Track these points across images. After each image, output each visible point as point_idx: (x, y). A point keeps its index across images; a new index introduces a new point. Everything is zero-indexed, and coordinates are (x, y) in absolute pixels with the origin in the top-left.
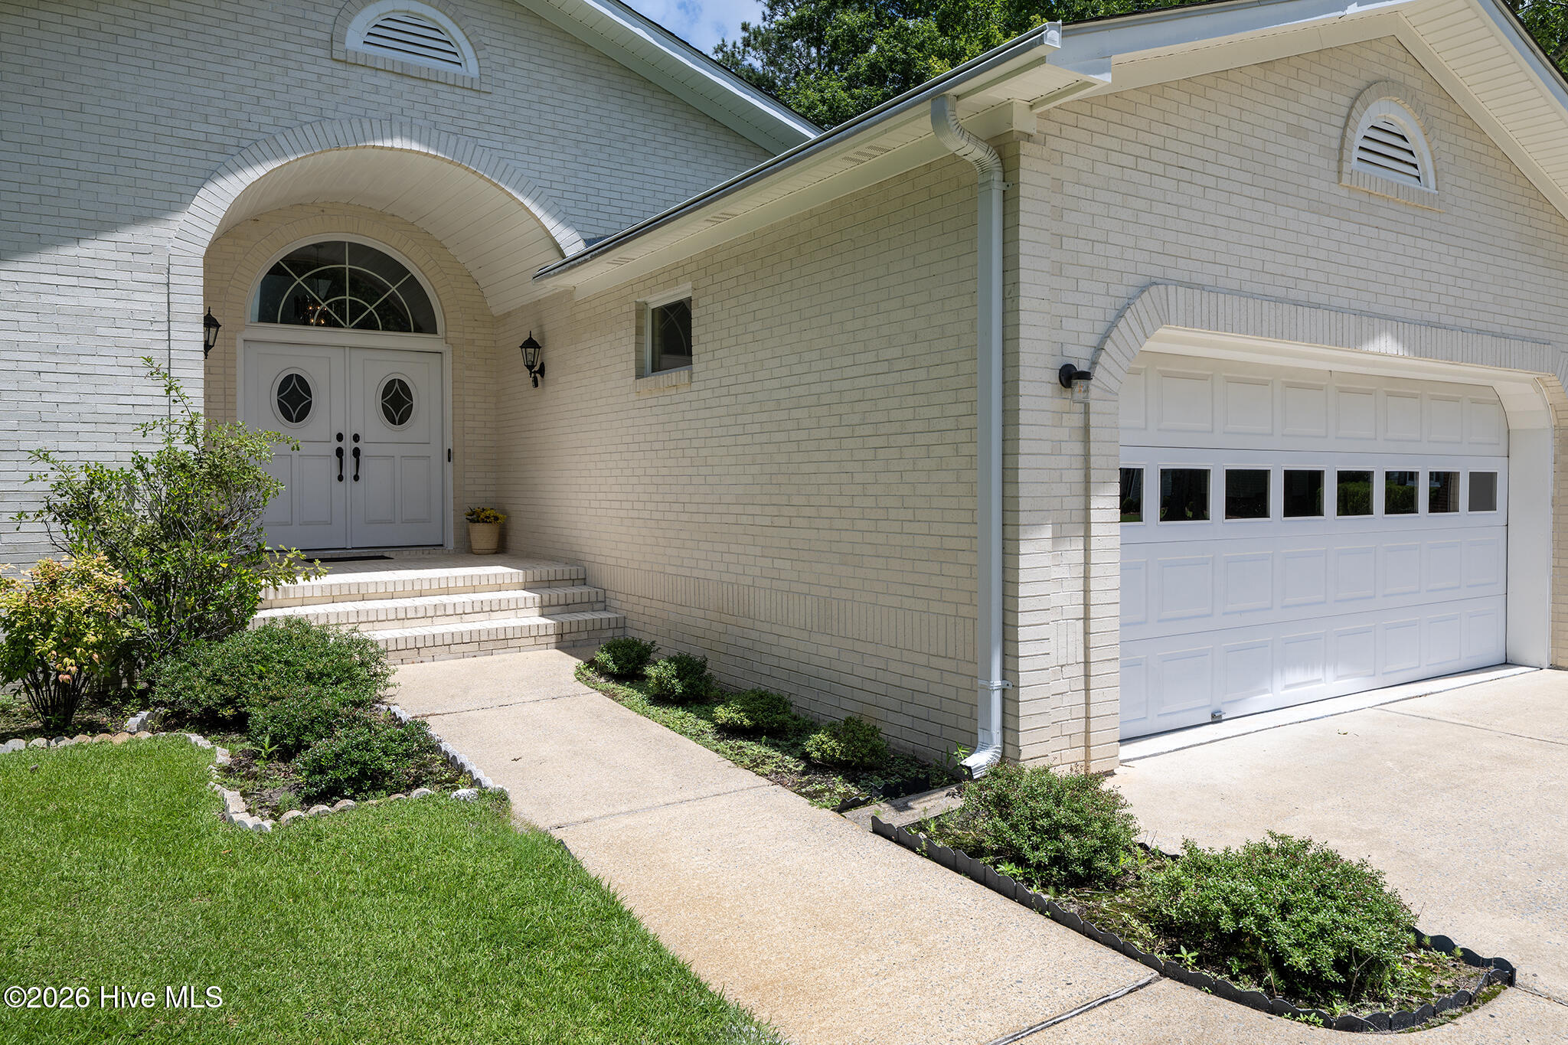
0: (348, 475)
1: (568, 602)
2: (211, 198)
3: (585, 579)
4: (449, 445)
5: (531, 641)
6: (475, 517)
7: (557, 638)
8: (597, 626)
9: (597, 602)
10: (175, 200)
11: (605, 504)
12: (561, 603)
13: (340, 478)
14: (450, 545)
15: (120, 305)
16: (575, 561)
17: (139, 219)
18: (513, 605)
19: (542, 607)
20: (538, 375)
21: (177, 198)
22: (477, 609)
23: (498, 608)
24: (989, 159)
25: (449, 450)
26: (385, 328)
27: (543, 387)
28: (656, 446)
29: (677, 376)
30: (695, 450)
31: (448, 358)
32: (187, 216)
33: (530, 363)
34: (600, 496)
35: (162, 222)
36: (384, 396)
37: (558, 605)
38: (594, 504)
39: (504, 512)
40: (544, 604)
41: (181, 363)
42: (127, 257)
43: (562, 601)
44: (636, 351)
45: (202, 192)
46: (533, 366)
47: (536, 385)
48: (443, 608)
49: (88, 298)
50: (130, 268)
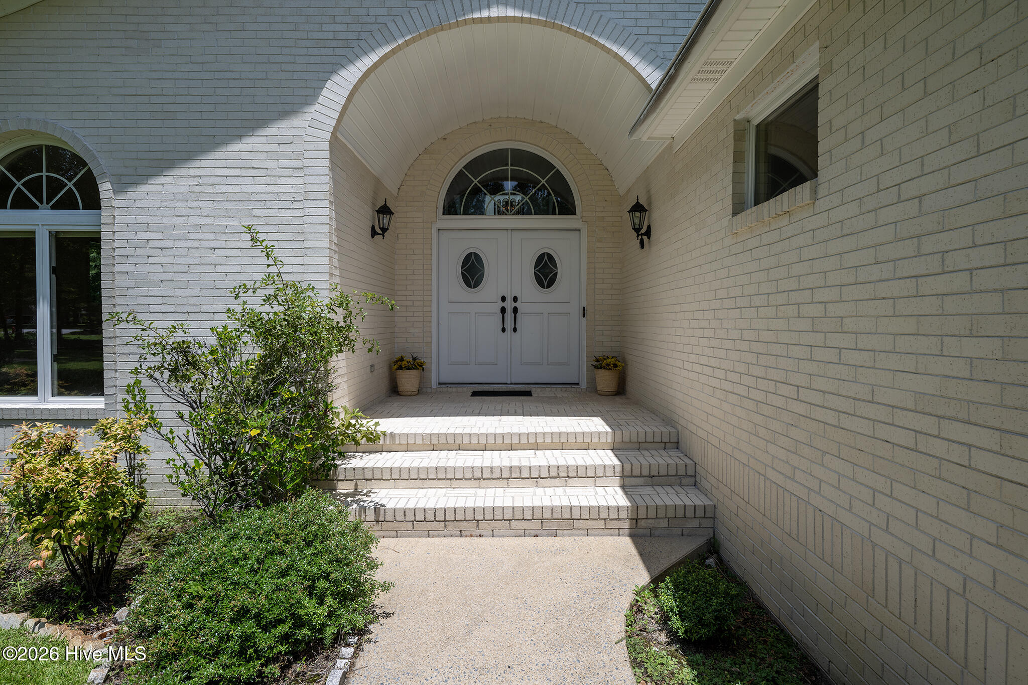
0: (509, 327)
1: (652, 474)
2: (336, 88)
3: (678, 443)
4: (584, 304)
5: (601, 524)
6: (600, 364)
7: (631, 524)
8: (680, 513)
9: (686, 475)
10: (309, 95)
11: (697, 368)
12: (644, 474)
13: (504, 330)
14: (584, 385)
15: (269, 189)
16: (669, 421)
18: (591, 473)
19: (623, 477)
20: (645, 238)
21: (310, 92)
22: (553, 474)
23: (575, 475)
25: (584, 308)
26: (536, 214)
27: (650, 247)
28: (757, 301)
30: (822, 307)
31: (584, 233)
32: (317, 107)
33: (637, 226)
34: (693, 358)
35: (300, 114)
36: (536, 267)
37: (641, 476)
38: (688, 366)
39: (624, 361)
40: (626, 474)
41: (313, 235)
42: (275, 148)
43: (645, 472)
44: (734, 182)
45: (329, 84)
46: (640, 229)
47: (642, 246)
48: (518, 470)
49: (249, 186)
50: (274, 156)
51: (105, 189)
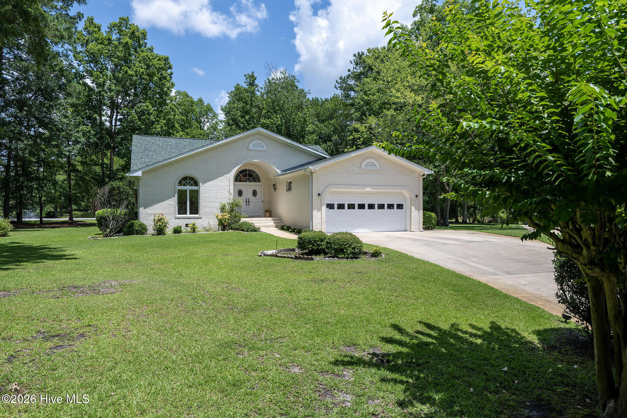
0: (248, 205)
6: (266, 211)
9: (282, 222)
10: (230, 171)
13: (246, 205)
14: (263, 216)
16: (280, 217)
17: (226, 174)
18: (271, 222)
20: (275, 189)
22: (266, 223)
24: (310, 175)
25: (262, 200)
26: (253, 182)
29: (290, 192)
31: (262, 186)
32: (232, 173)
35: (229, 173)
36: (253, 192)
39: (271, 210)
40: (274, 222)
43: (277, 222)
44: (286, 187)
45: (233, 169)
47: (275, 191)
49: (221, 184)
50: (225, 179)
51: (201, 184)
